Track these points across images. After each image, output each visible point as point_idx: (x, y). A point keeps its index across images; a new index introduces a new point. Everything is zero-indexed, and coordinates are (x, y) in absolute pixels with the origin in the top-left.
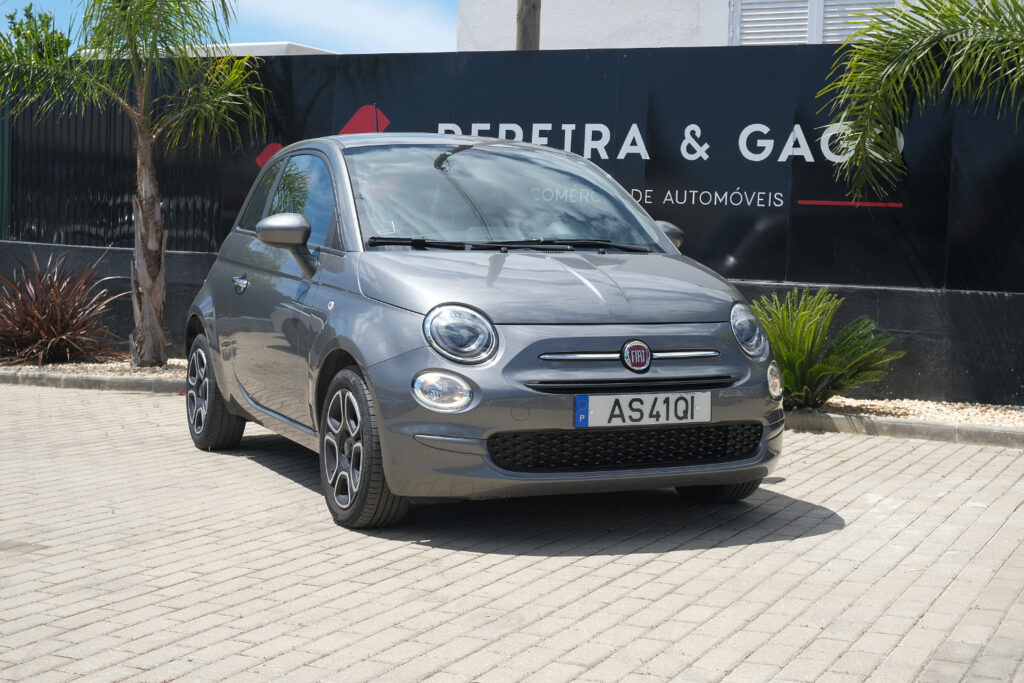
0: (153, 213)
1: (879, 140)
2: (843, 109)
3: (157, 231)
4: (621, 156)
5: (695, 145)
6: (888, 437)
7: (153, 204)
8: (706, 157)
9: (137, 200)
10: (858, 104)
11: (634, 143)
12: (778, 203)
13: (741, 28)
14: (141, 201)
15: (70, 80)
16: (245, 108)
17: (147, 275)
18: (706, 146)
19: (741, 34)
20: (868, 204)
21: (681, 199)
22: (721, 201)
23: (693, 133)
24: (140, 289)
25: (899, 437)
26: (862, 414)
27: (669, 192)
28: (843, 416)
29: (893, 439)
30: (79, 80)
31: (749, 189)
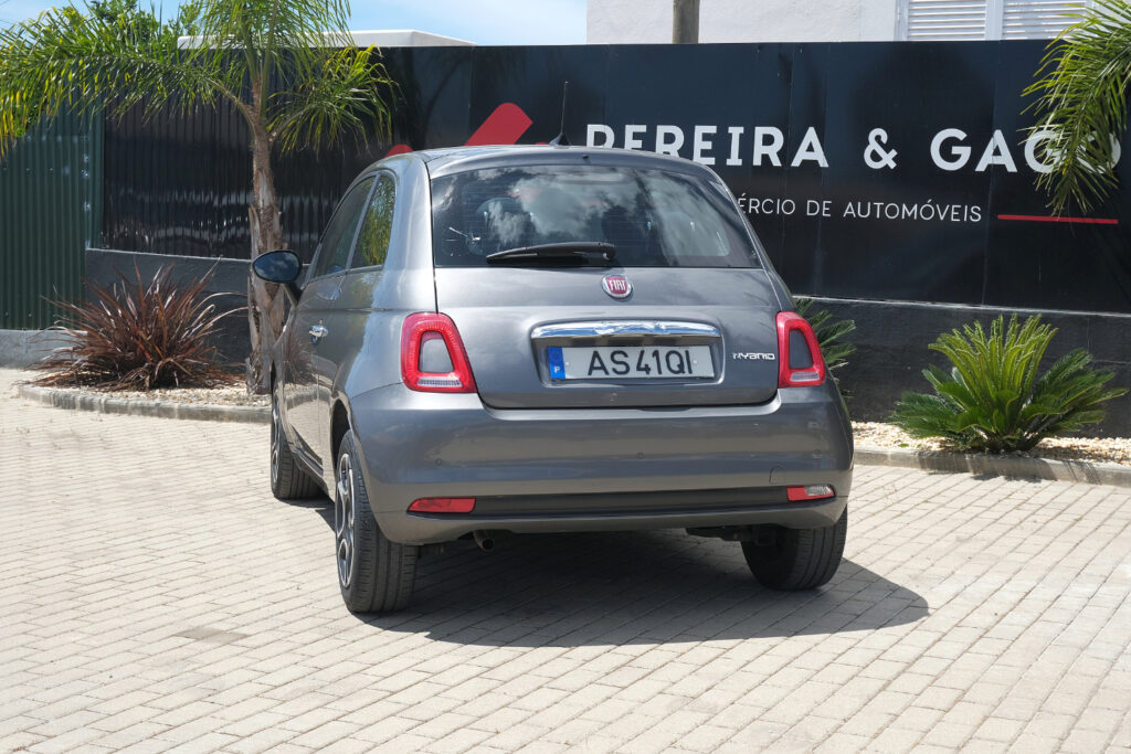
0: (271, 225)
1: (1092, 147)
2: (1051, 110)
3: (276, 243)
4: (796, 163)
5: (881, 151)
6: (1112, 487)
7: (272, 214)
8: (892, 165)
9: (254, 210)
10: (1071, 105)
11: (810, 149)
12: (976, 217)
13: (910, 10)
14: (258, 211)
15: (180, 77)
16: (368, 104)
17: (266, 293)
18: (893, 153)
19: (910, 17)
20: (1070, 220)
21: (864, 212)
22: (909, 214)
23: (878, 138)
24: (257, 308)
25: (1125, 487)
26: (1081, 460)
27: (850, 204)
28: (1061, 463)
29: (1119, 489)
30: (189, 76)
31: (942, 201)
